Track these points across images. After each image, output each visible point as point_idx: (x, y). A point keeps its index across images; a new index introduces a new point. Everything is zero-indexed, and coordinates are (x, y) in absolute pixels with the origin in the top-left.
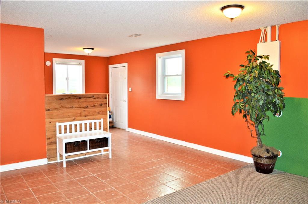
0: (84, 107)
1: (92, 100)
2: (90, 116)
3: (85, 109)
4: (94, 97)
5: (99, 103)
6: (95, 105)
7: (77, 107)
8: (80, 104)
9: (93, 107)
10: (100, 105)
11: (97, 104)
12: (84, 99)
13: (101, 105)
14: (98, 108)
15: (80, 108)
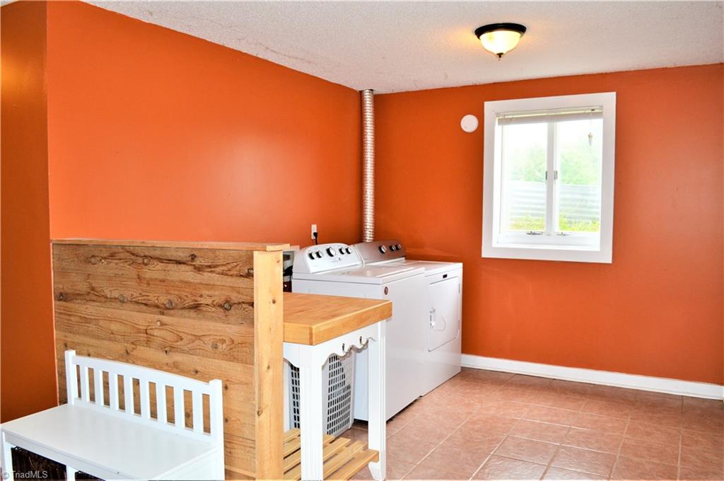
0: (157, 306)
1: (186, 273)
2: (183, 352)
3: (163, 314)
4: (198, 262)
5: (219, 296)
6: (202, 301)
7: (137, 303)
8: (144, 286)
9: (192, 313)
10: (221, 306)
11: (209, 301)
12: (160, 266)
13: (227, 306)
14: (212, 318)
15: (145, 307)
